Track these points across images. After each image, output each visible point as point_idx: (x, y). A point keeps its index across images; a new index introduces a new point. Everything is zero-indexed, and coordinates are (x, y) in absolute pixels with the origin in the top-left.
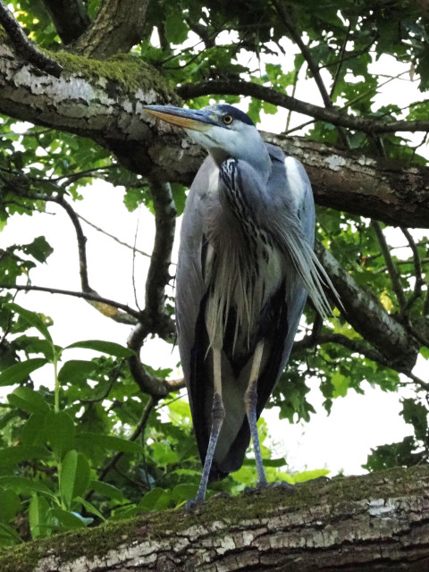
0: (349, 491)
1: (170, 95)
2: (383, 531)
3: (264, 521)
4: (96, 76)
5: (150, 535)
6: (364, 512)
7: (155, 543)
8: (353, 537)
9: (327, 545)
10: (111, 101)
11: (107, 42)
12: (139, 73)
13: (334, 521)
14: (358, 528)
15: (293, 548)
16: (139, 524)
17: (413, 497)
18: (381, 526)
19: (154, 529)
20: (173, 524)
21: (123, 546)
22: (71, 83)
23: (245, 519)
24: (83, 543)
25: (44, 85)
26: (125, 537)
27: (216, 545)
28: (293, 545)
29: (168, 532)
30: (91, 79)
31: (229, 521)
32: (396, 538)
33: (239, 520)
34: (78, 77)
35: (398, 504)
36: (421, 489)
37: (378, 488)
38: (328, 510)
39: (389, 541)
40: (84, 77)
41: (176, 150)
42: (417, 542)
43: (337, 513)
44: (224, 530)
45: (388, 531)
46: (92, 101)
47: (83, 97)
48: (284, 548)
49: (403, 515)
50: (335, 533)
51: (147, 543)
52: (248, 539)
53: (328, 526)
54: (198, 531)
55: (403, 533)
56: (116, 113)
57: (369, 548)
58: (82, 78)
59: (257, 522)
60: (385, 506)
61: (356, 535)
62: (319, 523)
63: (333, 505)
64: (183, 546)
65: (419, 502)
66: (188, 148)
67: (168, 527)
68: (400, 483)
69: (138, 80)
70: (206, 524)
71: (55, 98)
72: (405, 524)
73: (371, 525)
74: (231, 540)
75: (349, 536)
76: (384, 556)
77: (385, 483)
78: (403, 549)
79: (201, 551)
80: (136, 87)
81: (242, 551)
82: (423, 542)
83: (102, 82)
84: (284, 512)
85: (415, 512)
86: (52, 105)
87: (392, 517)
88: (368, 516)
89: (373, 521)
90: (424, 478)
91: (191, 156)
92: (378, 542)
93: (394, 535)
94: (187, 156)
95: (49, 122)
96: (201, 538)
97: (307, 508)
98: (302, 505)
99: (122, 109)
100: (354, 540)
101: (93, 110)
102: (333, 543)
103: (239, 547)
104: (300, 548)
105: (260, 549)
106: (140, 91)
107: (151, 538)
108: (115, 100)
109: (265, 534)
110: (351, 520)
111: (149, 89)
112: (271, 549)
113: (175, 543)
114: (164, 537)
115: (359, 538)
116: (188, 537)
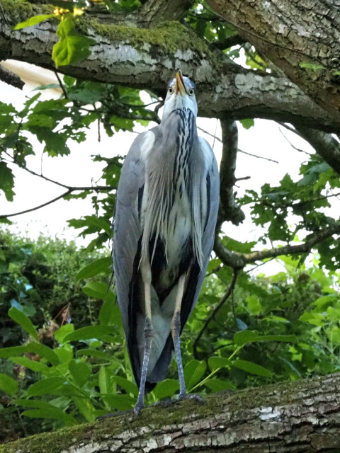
0: (246, 401)
1: (205, 52)
2: (271, 432)
3: (180, 426)
4: (140, 43)
5: (93, 438)
6: (256, 417)
7: (96, 444)
8: (248, 437)
9: (228, 443)
10: (154, 61)
11: (165, 8)
12: (179, 37)
13: (233, 425)
14: (251, 430)
15: (201, 447)
16: (86, 430)
17: (294, 406)
18: (269, 428)
19: (97, 433)
20: (111, 430)
21: (72, 447)
22: (120, 49)
23: (165, 424)
24: (43, 445)
25: (97, 52)
26: (74, 440)
27: (142, 445)
28: (202, 444)
29: (107, 436)
30: (137, 45)
31: (153, 427)
32: (281, 437)
33: (160, 426)
34: (126, 44)
35: (282, 411)
36: (300, 399)
37: (268, 399)
38: (229, 417)
39: (275, 439)
40: (132, 44)
41: (212, 95)
42: (297, 440)
43: (236, 419)
44: (149, 434)
45: (275, 432)
46: (138, 62)
47: (130, 60)
48: (195, 446)
49: (286, 419)
50: (234, 434)
51: (91, 445)
52: (167, 440)
53: (229, 429)
54: (129, 434)
55: (285, 433)
56: (158, 70)
57: (260, 446)
58: (129, 44)
59: (174, 427)
60: (272, 412)
61: (250, 435)
62: (222, 427)
63: (233, 412)
64: (118, 447)
65: (299, 409)
66: (222, 93)
67: (107, 432)
68: (285, 394)
69: (177, 43)
70: (136, 429)
71: (107, 61)
72: (288, 426)
73: (262, 428)
74: (154, 441)
75: (245, 437)
76: (272, 451)
77: (274, 394)
78: (287, 445)
79: (131, 450)
80: (175, 48)
81: (163, 450)
82: (302, 440)
83: (146, 47)
84: (196, 419)
85: (295, 417)
86: (105, 68)
87: (278, 421)
88: (259, 421)
89: (263, 424)
90: (304, 390)
91: (224, 98)
92: (267, 440)
93: (279, 435)
94: (221, 99)
95: (103, 79)
96: (132, 440)
97: (213, 415)
98: (209, 413)
99: (163, 67)
100: (249, 439)
101: (138, 69)
102: (232, 442)
103: (160, 446)
104: (207, 447)
105: (177, 448)
106: (179, 51)
107: (94, 441)
108: (157, 59)
109: (180, 437)
110: (246, 424)
111: (187, 49)
112: (185, 447)
113: (112, 444)
114: (104, 440)
115: (253, 437)
116: (122, 439)
